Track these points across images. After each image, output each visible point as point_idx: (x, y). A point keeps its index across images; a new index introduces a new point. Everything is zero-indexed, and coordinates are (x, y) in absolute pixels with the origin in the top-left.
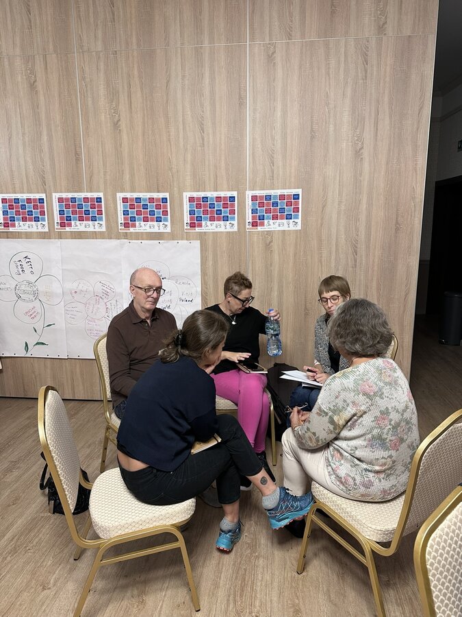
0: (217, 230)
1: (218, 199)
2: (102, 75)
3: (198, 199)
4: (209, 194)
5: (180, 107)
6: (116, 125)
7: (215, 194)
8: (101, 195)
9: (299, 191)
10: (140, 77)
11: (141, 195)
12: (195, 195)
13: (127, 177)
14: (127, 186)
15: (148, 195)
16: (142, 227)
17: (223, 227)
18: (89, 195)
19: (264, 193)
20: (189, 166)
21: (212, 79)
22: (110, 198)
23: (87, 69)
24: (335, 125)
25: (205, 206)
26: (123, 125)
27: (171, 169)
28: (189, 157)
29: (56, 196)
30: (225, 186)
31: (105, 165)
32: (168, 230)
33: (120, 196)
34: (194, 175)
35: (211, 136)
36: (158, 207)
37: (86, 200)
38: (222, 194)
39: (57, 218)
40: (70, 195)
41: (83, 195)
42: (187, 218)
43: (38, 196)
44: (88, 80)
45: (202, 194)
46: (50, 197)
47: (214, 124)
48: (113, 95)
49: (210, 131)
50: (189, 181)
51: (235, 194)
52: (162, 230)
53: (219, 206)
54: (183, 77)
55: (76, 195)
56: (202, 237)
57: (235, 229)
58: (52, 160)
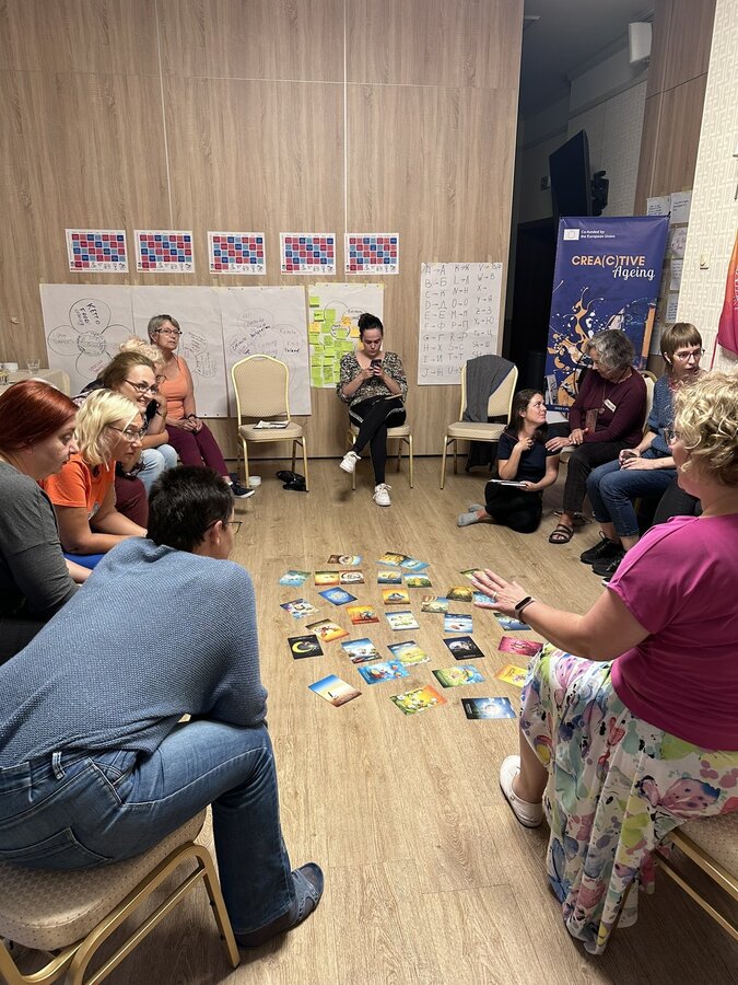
0: (314, 273)
1: (316, 240)
2: (190, 102)
3: (295, 240)
4: (306, 235)
5: (276, 143)
6: (207, 158)
7: (313, 236)
8: (190, 233)
9: (397, 235)
10: (233, 109)
11: (234, 234)
12: (292, 235)
13: (219, 214)
14: (219, 224)
15: (242, 235)
16: (235, 269)
17: (321, 270)
18: (176, 233)
19: (362, 236)
20: (285, 205)
21: (310, 117)
22: (200, 237)
23: (174, 95)
24: (429, 171)
25: (302, 248)
26: (215, 158)
27: (266, 208)
28: (285, 195)
29: (138, 233)
30: (323, 228)
31: (194, 201)
32: (264, 272)
33: (211, 234)
34: (291, 214)
35: (308, 176)
36: (253, 247)
37: (173, 238)
38: (320, 236)
39: (139, 258)
40: (154, 233)
41: (169, 233)
42: (283, 260)
43: (116, 233)
44: (175, 107)
45: (299, 235)
46: (130, 235)
47: (311, 163)
48: (203, 124)
49: (308, 170)
50: (285, 221)
51: (333, 236)
52: (257, 273)
53: (316, 248)
54: (280, 112)
55: (161, 233)
56: (299, 280)
57: (334, 272)
58: (133, 192)
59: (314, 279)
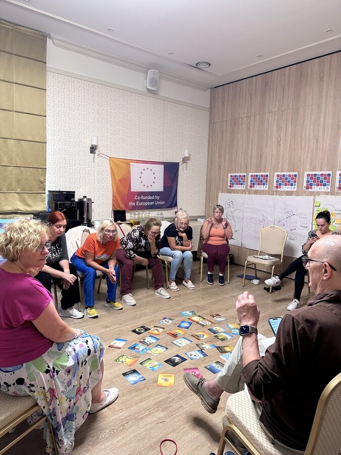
0: (319, 191)
1: (322, 175)
2: (276, 121)
3: (312, 175)
4: (317, 173)
5: (308, 132)
6: (279, 143)
7: (321, 173)
8: (268, 174)
10: (292, 120)
11: (285, 173)
12: (310, 173)
13: (280, 165)
14: (280, 169)
15: (289, 173)
16: (284, 188)
17: (323, 189)
18: (263, 174)
20: (309, 159)
21: (325, 118)
22: (271, 174)
23: (270, 120)
25: (315, 179)
26: (282, 142)
27: (300, 161)
28: (310, 155)
29: (250, 174)
30: (326, 169)
31: (272, 160)
32: (296, 190)
33: (276, 174)
34: (311, 164)
35: (321, 145)
36: (292, 179)
37: (262, 176)
38: (324, 173)
39: (249, 184)
40: (256, 174)
41: (261, 174)
42: (305, 184)
43: (243, 174)
44: (270, 124)
45: (314, 173)
46: (248, 175)
47: (323, 139)
48: (279, 129)
49: (321, 142)
50: (308, 167)
51: (331, 173)
52: (293, 190)
53: (322, 178)
54: (311, 118)
55: (258, 174)
56: (311, 194)
57: (329, 190)
58: (251, 158)
59: (319, 193)
